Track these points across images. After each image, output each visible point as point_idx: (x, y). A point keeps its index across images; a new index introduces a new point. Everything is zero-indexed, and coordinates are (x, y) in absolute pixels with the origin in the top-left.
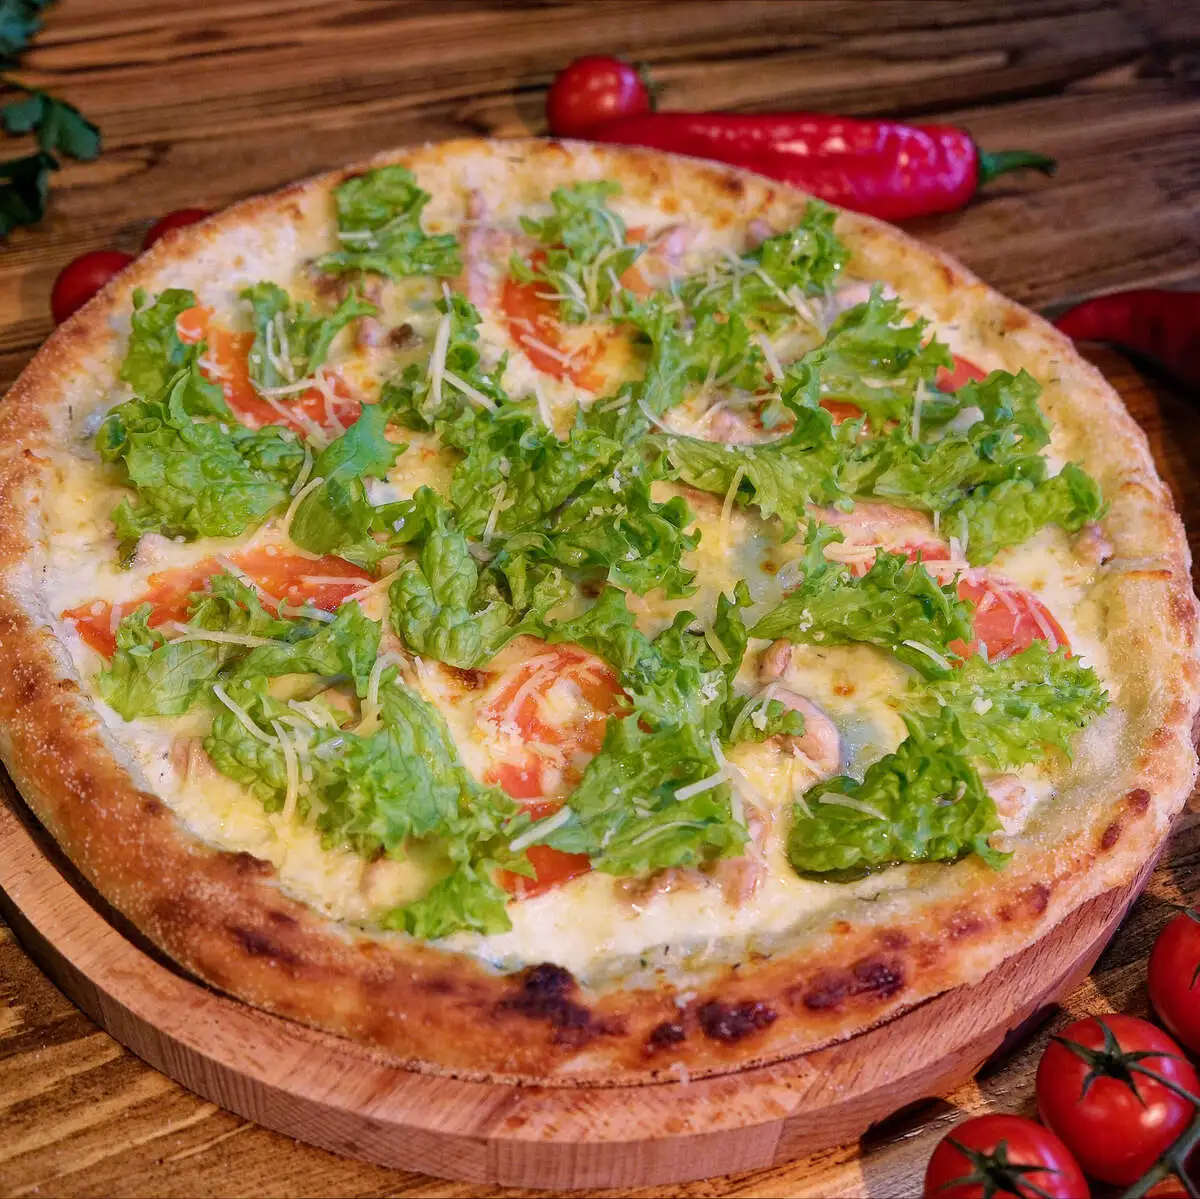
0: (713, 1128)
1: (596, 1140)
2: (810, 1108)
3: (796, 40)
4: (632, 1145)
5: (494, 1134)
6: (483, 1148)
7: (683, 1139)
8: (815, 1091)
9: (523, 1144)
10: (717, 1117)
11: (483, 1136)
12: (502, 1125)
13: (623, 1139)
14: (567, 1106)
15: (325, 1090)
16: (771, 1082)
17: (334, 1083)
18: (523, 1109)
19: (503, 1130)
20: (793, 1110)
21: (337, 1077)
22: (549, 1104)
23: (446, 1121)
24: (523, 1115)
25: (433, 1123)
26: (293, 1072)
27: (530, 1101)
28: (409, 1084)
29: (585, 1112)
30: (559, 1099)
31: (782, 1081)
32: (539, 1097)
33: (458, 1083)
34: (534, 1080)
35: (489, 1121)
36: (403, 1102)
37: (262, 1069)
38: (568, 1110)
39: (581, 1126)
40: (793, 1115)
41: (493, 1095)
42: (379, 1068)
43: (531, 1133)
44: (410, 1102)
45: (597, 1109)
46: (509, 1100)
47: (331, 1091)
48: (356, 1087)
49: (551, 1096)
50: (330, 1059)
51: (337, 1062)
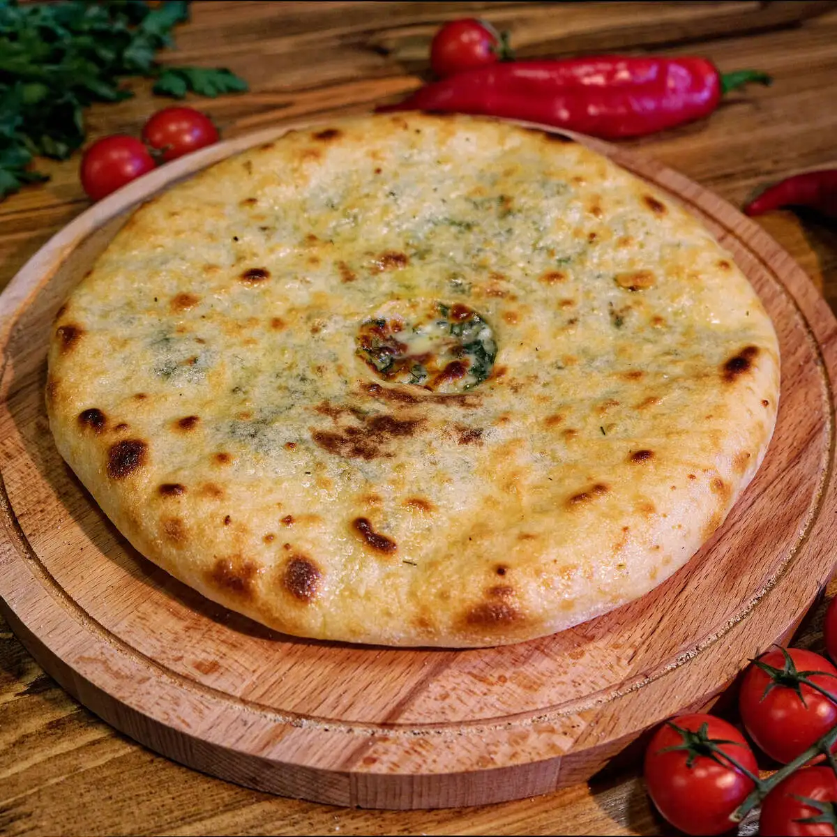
0: (510, 763)
1: (427, 773)
2: (580, 748)
4: (452, 776)
5: (354, 769)
6: (345, 780)
7: (489, 771)
8: (584, 736)
9: (375, 776)
10: (514, 755)
11: (346, 770)
12: (360, 763)
13: (446, 771)
14: (407, 749)
15: (233, 740)
16: (552, 731)
17: (240, 735)
18: (375, 752)
19: (361, 767)
20: (568, 750)
21: (242, 730)
22: (393, 748)
23: (319, 760)
24: (375, 756)
25: (310, 762)
26: (211, 728)
27: (380, 746)
28: (293, 735)
29: (419, 753)
30: (401, 744)
31: (561, 730)
32: (387, 744)
33: (329, 734)
34: (383, 731)
35: (350, 760)
36: (289, 748)
37: (188, 725)
38: (407, 752)
39: (417, 763)
40: (568, 753)
41: (354, 742)
42: (272, 724)
43: (380, 768)
44: (294, 748)
45: (428, 751)
46: (364, 746)
47: (237, 741)
48: (256, 738)
49: (395, 742)
50: (238, 718)
51: (242, 720)
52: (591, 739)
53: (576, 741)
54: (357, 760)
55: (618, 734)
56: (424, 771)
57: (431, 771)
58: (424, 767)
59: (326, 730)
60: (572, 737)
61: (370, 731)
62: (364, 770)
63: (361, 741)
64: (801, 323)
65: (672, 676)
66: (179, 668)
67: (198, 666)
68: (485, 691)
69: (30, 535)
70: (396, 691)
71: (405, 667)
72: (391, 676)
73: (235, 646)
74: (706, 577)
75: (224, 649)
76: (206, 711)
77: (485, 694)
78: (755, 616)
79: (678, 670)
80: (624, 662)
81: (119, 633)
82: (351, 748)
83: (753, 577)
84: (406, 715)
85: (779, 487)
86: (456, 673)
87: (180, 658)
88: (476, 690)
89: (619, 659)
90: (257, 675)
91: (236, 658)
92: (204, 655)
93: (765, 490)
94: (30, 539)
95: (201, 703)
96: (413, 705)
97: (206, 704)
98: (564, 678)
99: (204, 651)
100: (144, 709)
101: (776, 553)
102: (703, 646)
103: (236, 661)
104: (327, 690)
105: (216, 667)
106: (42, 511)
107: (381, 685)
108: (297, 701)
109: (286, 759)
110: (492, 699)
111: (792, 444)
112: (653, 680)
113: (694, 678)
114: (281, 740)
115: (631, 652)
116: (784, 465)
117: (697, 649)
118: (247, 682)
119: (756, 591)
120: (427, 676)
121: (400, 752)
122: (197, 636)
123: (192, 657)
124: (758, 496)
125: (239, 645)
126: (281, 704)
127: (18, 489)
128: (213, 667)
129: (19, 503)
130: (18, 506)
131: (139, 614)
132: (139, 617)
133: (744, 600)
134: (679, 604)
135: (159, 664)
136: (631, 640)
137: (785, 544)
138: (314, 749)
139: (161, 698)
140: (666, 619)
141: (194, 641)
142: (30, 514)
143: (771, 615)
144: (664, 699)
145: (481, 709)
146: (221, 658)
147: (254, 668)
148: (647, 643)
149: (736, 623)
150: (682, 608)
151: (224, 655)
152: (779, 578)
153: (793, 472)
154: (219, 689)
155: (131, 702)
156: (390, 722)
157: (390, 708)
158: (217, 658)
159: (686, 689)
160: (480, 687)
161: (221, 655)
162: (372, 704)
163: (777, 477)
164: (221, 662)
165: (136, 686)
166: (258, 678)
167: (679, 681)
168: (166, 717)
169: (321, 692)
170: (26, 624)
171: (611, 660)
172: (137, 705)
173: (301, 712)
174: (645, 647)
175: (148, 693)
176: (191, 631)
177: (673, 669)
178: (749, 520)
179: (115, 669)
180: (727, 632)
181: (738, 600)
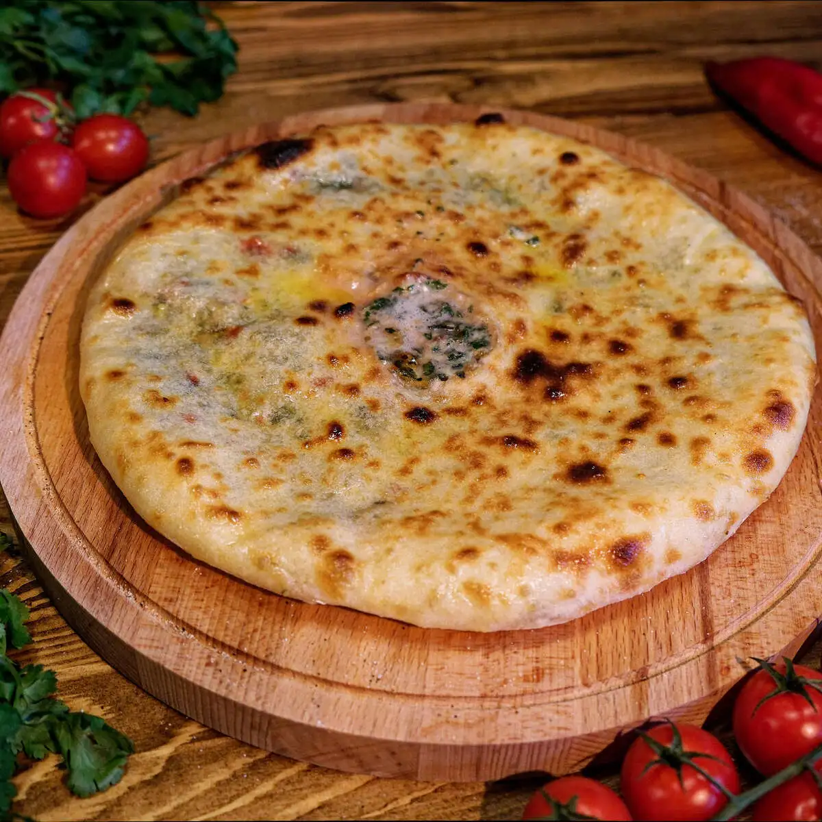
3: (642, 46)
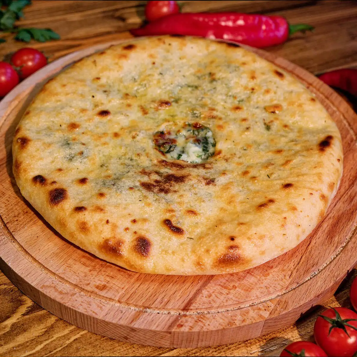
0: (243, 324)
1: (206, 330)
2: (273, 316)
4: (217, 331)
5: (173, 330)
6: (169, 335)
7: (233, 328)
8: (274, 311)
9: (183, 333)
10: (244, 321)
11: (170, 331)
12: (176, 327)
13: (214, 329)
14: (196, 320)
15: (117, 320)
16: (260, 309)
17: (120, 317)
18: (181, 322)
19: (176, 329)
20: (267, 318)
21: (120, 315)
22: (190, 319)
23: (157, 327)
24: (182, 324)
25: (153, 328)
26: (106, 314)
27: (184, 319)
28: (144, 316)
29: (202, 322)
30: (193, 318)
31: (263, 309)
32: (187, 318)
33: (160, 315)
34: (184, 313)
35: (171, 326)
36: (143, 322)
37: (96, 314)
38: (196, 321)
39: (201, 326)
40: (268, 319)
41: (171, 318)
42: (134, 312)
43: (185, 329)
44: (145, 322)
45: (205, 320)
46: (176, 320)
47: (119, 320)
48: (127, 318)
49: (190, 317)
50: (118, 310)
51: (120, 310)
52: (277, 312)
53: (271, 313)
54: (174, 326)
55: (288, 309)
56: (205, 329)
57: (208, 329)
58: (205, 327)
59: (158, 313)
60: (269, 311)
61: (178, 313)
62: (178, 330)
63: (175, 317)
64: (347, 124)
65: (309, 282)
66: (88, 288)
67: (97, 287)
68: (228, 293)
69: (13, 231)
70: (188, 294)
71: (190, 283)
72: (184, 288)
73: (112, 277)
74: (319, 238)
75: (108, 279)
76: (103, 307)
77: (227, 294)
78: (343, 255)
79: (311, 280)
80: (287, 277)
81: (59, 274)
82: (171, 321)
83: (340, 238)
84: (194, 304)
85: (346, 197)
86: (214, 285)
87: (89, 284)
88: (223, 292)
89: (285, 276)
90: (124, 290)
91: (114, 283)
92: (99, 282)
93: (340, 199)
94: (13, 234)
95: (101, 303)
96: (196, 300)
97: (103, 304)
98: (262, 285)
99: (99, 280)
100: (75, 308)
101: (348, 227)
102: (321, 269)
103: (114, 284)
104: (157, 295)
105: (106, 287)
106: (17, 220)
107: (181, 292)
108: (144, 301)
109: (142, 327)
110: (231, 296)
111: (349, 178)
112: (301, 285)
113: (319, 283)
114: (139, 319)
115: (290, 273)
116: (347, 187)
117: (318, 270)
118: (120, 293)
119: (341, 243)
120: (201, 287)
121: (193, 321)
122: (95, 273)
123: (94, 283)
124: (338, 202)
125: (114, 277)
126: (137, 302)
127: (5, 211)
128: (104, 287)
129: (6, 217)
130: (5, 219)
131: (68, 265)
132: (68, 266)
133: (337, 247)
134: (308, 251)
135: (79, 287)
136: (290, 267)
137: (352, 222)
138: (154, 322)
139: (82, 302)
140: (303, 257)
141: (94, 276)
142: (12, 222)
143: (349, 254)
144: (307, 293)
145: (227, 301)
146: (107, 283)
147: (123, 287)
148: (297, 268)
149: (335, 258)
150: (310, 252)
151: (108, 281)
152: (351, 238)
153: (351, 191)
154: (108, 297)
155: (69, 304)
156: (187, 308)
157: (186, 302)
158: (105, 283)
159: (316, 288)
160: (225, 291)
161: (107, 282)
162: (178, 300)
163: (344, 193)
164: (107, 285)
165: (70, 297)
166: (125, 292)
167: (313, 285)
168: (86, 311)
169: (154, 296)
170: (16, 272)
171: (281, 276)
172: (72, 306)
173: (146, 305)
174: (296, 270)
175: (76, 300)
176: (92, 271)
177: (309, 280)
178: (335, 212)
179: (60, 290)
180: (330, 263)
181: (334, 248)
